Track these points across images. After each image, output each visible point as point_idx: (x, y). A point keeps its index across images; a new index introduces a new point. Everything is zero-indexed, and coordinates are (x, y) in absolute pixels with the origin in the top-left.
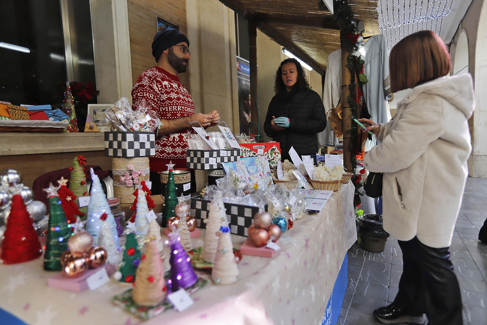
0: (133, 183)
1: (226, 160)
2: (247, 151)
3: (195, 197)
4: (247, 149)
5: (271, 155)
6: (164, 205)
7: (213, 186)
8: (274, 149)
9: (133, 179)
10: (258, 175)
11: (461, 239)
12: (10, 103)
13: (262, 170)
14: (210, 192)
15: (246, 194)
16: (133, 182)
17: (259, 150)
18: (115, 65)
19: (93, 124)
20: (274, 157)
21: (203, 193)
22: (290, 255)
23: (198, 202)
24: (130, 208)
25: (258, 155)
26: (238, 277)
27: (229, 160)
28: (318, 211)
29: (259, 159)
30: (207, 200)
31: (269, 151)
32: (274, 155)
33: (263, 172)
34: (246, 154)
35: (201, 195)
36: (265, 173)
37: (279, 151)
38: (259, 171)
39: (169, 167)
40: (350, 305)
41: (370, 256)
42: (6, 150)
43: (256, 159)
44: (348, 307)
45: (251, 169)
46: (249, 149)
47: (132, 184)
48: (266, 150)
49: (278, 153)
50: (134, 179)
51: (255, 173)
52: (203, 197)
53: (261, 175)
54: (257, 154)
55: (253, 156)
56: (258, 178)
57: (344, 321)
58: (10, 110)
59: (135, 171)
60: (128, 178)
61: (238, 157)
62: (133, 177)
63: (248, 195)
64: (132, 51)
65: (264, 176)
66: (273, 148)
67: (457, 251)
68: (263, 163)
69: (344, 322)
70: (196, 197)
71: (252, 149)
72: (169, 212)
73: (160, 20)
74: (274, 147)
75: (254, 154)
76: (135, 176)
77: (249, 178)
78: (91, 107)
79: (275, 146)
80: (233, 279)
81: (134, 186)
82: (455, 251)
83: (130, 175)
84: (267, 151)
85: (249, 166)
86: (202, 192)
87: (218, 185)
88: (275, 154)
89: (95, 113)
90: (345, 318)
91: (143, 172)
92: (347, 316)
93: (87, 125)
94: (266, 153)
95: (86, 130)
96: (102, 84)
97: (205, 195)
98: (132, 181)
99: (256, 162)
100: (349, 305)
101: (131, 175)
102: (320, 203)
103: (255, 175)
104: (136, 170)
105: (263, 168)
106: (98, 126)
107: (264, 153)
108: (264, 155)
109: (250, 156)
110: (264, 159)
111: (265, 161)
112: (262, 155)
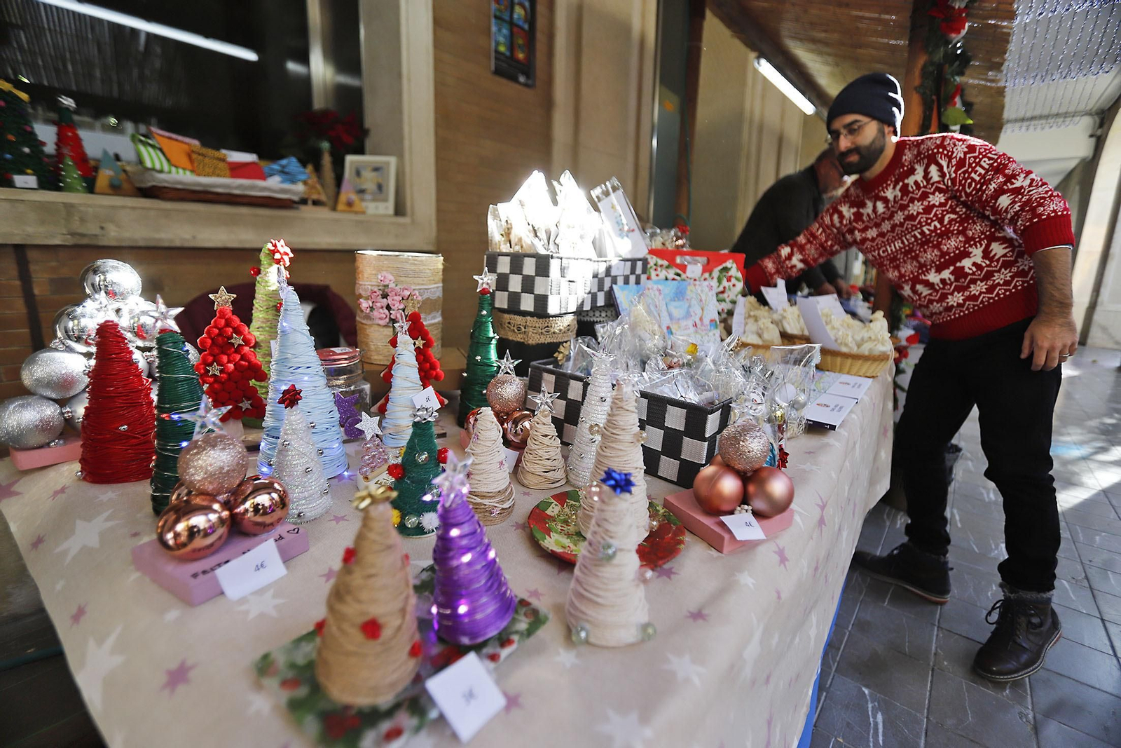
0: (390, 317)
1: (620, 280)
2: (661, 266)
3: (540, 364)
4: (660, 262)
5: (720, 281)
6: (465, 375)
7: (586, 340)
8: (726, 269)
9: (388, 308)
10: (690, 323)
11: (1114, 508)
12: (196, 143)
13: (699, 312)
14: (578, 354)
15: (670, 367)
16: (390, 314)
17: (689, 268)
18: (399, 75)
19: (354, 197)
20: (725, 288)
21: (561, 355)
22: (788, 554)
23: (546, 375)
24: (382, 375)
25: (686, 279)
26: (645, 627)
27: (626, 281)
28: (833, 428)
29: (697, 287)
30: (569, 372)
31: (716, 273)
32: (725, 283)
33: (701, 319)
34: (658, 273)
35: (557, 358)
36: (706, 321)
37: (739, 275)
38: (692, 314)
39: (480, 281)
40: (852, 622)
41: (900, 519)
42: (187, 236)
43: (687, 287)
44: (848, 627)
45: (676, 307)
46: (665, 263)
47: (387, 320)
48: (707, 269)
49: (737, 279)
50: (393, 307)
51: (683, 318)
52: (560, 364)
53: (695, 325)
54: (684, 276)
55: (673, 279)
56: (688, 332)
57: (837, 656)
58: (194, 156)
59: (395, 289)
60: (379, 305)
61: (643, 277)
62: (390, 303)
63: (676, 371)
64: (438, 44)
65: (703, 328)
66: (724, 265)
67: (1104, 534)
68: (703, 298)
69: (838, 659)
70: (544, 364)
71: (672, 263)
72: (475, 393)
74: (729, 264)
75: (678, 275)
76: (394, 301)
77: (668, 328)
78: (352, 162)
79: (731, 261)
80: (628, 635)
81: (393, 324)
82: (1099, 535)
83: (383, 298)
84: (710, 272)
85: (671, 300)
86: (559, 352)
87: (600, 339)
88: (729, 280)
89: (358, 173)
90: (839, 649)
91: (416, 292)
92: (845, 647)
93: (343, 197)
94: (707, 275)
95: (341, 206)
96: (374, 114)
97: (565, 359)
98: (387, 311)
99: (689, 294)
100: (850, 622)
101: (384, 296)
102: (839, 407)
103: (683, 323)
104: (396, 285)
105: (702, 310)
106: (362, 200)
107: (702, 274)
108: (702, 279)
109: (667, 279)
110: (707, 289)
111: (710, 294)
112: (697, 278)
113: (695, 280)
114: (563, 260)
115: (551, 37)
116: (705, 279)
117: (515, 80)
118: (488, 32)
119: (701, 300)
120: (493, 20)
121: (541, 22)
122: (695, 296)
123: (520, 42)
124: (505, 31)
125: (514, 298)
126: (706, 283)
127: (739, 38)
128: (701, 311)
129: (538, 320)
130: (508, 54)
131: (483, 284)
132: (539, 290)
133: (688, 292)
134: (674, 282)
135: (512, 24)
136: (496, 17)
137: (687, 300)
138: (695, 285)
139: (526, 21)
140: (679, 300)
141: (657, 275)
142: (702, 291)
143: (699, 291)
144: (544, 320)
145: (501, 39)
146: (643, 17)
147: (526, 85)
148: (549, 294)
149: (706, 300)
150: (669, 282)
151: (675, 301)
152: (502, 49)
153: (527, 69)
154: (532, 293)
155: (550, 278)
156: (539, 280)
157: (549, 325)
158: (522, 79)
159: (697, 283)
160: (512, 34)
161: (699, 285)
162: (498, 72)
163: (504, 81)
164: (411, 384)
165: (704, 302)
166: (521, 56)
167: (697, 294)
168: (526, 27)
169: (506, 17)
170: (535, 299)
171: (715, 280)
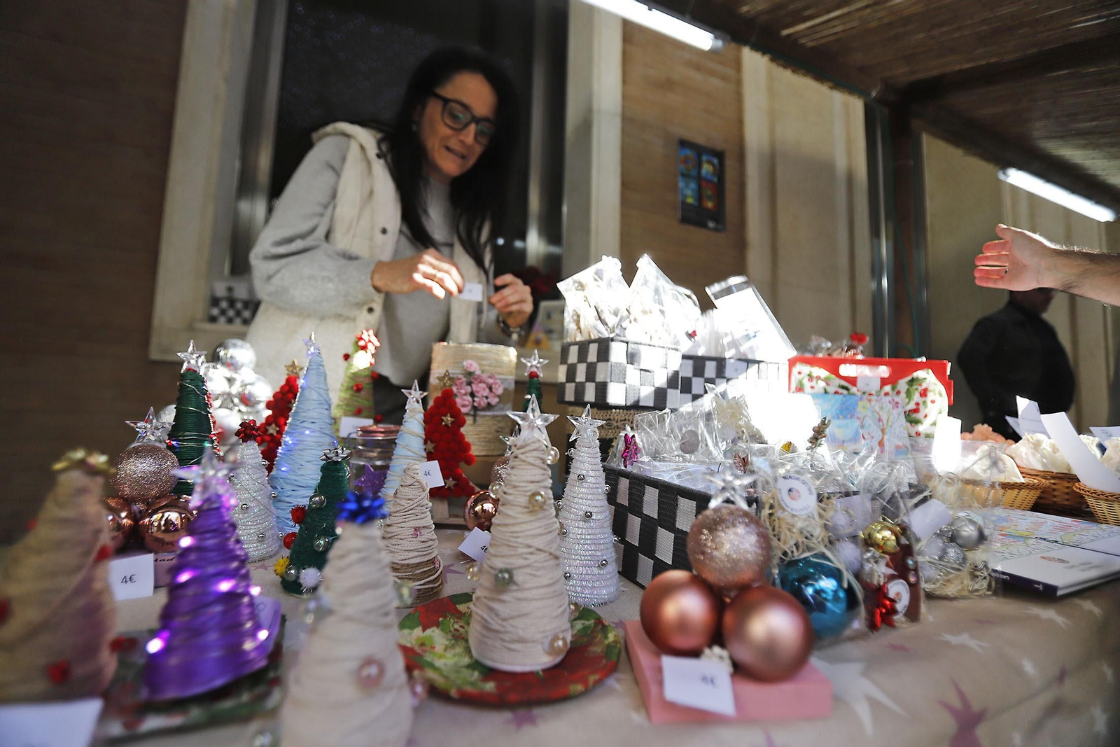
0: (473, 405)
2: (818, 376)
5: (909, 394)
8: (919, 381)
9: (472, 395)
10: (862, 447)
13: (877, 435)
16: (474, 401)
18: (589, 230)
20: (917, 404)
25: (856, 393)
29: (873, 403)
31: (903, 385)
32: (918, 397)
33: (880, 444)
34: (813, 384)
38: (866, 436)
43: (859, 403)
45: (839, 427)
47: (469, 408)
48: (890, 381)
49: (937, 392)
50: (476, 394)
51: (850, 441)
54: (852, 389)
55: (836, 392)
59: (479, 376)
62: (474, 389)
64: (625, 202)
66: (915, 376)
68: (884, 417)
73: (684, 143)
74: (923, 373)
75: (844, 387)
76: (478, 389)
79: (926, 370)
81: (475, 412)
83: (467, 384)
84: (893, 384)
88: (923, 395)
91: (499, 381)
93: (533, 336)
94: (888, 388)
95: (529, 345)
96: (568, 267)
98: (469, 398)
99: (861, 411)
101: (469, 384)
104: (483, 373)
105: (883, 431)
106: (550, 339)
107: (881, 387)
108: (882, 394)
109: (826, 392)
110: (890, 406)
111: (895, 412)
112: (874, 392)
113: (870, 394)
114: (630, 345)
115: (742, 186)
116: (886, 394)
117: (704, 226)
118: (675, 188)
119: (880, 420)
120: (680, 178)
121: (730, 174)
122: (870, 414)
123: (709, 192)
124: (693, 185)
125: (580, 390)
126: (888, 398)
127: (975, 155)
128: (880, 433)
129: (599, 412)
130: (696, 204)
131: (531, 366)
132: (600, 378)
133: (860, 409)
134: (837, 396)
135: (699, 179)
136: (683, 175)
137: (858, 418)
138: (870, 401)
139: (714, 174)
140: (845, 417)
141: (812, 387)
142: (882, 408)
143: (877, 408)
144: (605, 411)
145: (689, 192)
146: (849, 154)
147: (716, 230)
148: (609, 380)
149: (888, 421)
150: (829, 396)
151: (838, 418)
152: (690, 200)
153: (718, 216)
154: (594, 381)
155: (610, 363)
156: (600, 366)
157: (612, 417)
158: (711, 225)
159: (874, 398)
160: (700, 187)
161: (876, 400)
162: (685, 220)
163: (691, 228)
164: (410, 454)
165: (885, 422)
166: (710, 205)
167: (874, 412)
168: (715, 180)
169: (694, 173)
170: (596, 389)
171: (903, 395)
